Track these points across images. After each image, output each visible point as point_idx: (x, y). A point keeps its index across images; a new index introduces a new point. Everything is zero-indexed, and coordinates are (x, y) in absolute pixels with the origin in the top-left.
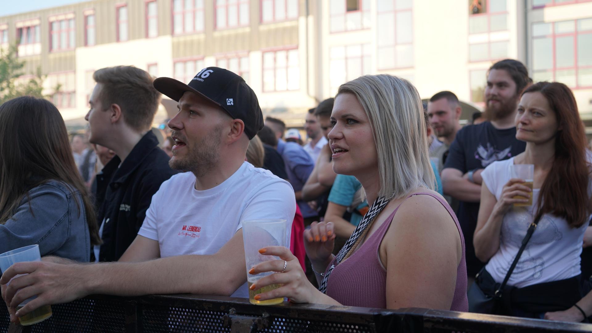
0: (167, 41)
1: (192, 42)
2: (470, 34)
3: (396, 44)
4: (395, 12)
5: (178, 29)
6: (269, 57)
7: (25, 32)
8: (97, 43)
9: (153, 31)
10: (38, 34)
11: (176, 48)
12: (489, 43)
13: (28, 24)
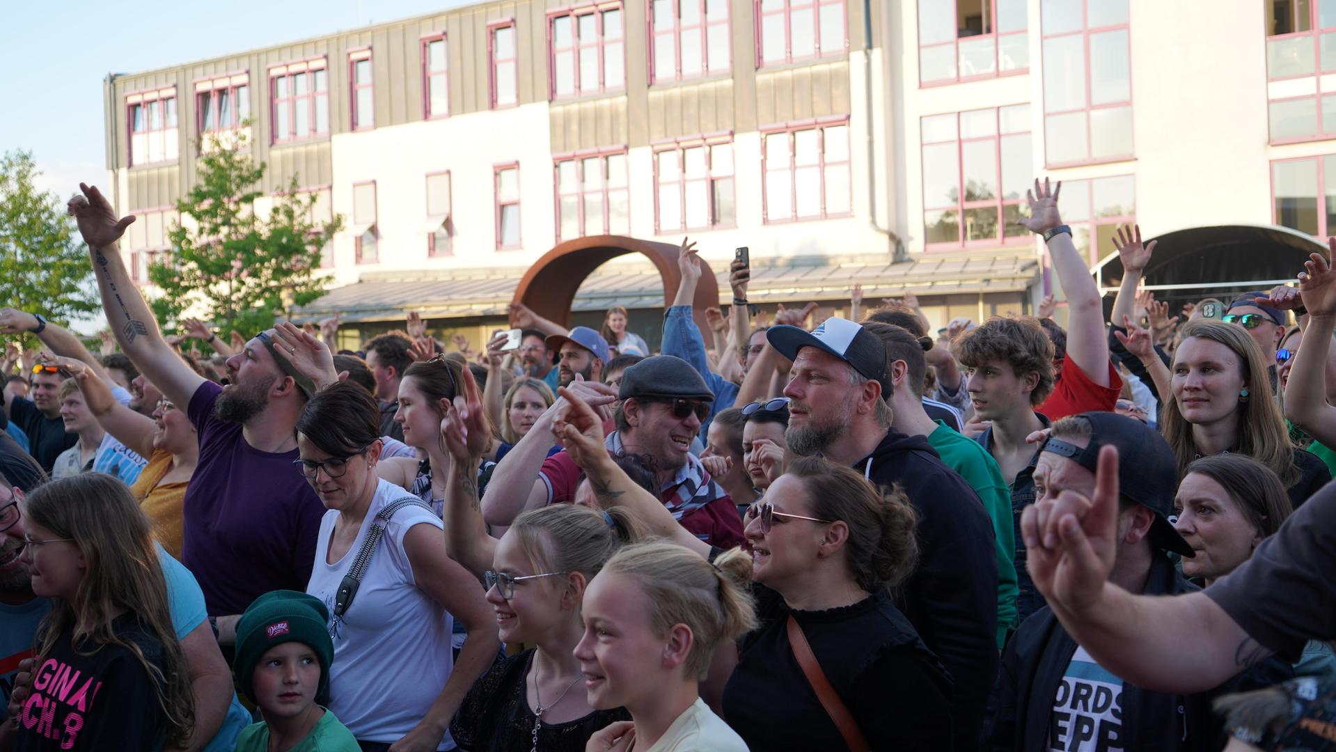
0: (539, 112)
1: (598, 116)
2: (1269, 79)
3: (1090, 106)
4: (1087, 33)
5: (565, 85)
6: (778, 144)
7: (214, 101)
8: (376, 124)
9: (506, 94)
10: (244, 105)
11: (559, 128)
12: (1319, 96)
13: (220, 84)
